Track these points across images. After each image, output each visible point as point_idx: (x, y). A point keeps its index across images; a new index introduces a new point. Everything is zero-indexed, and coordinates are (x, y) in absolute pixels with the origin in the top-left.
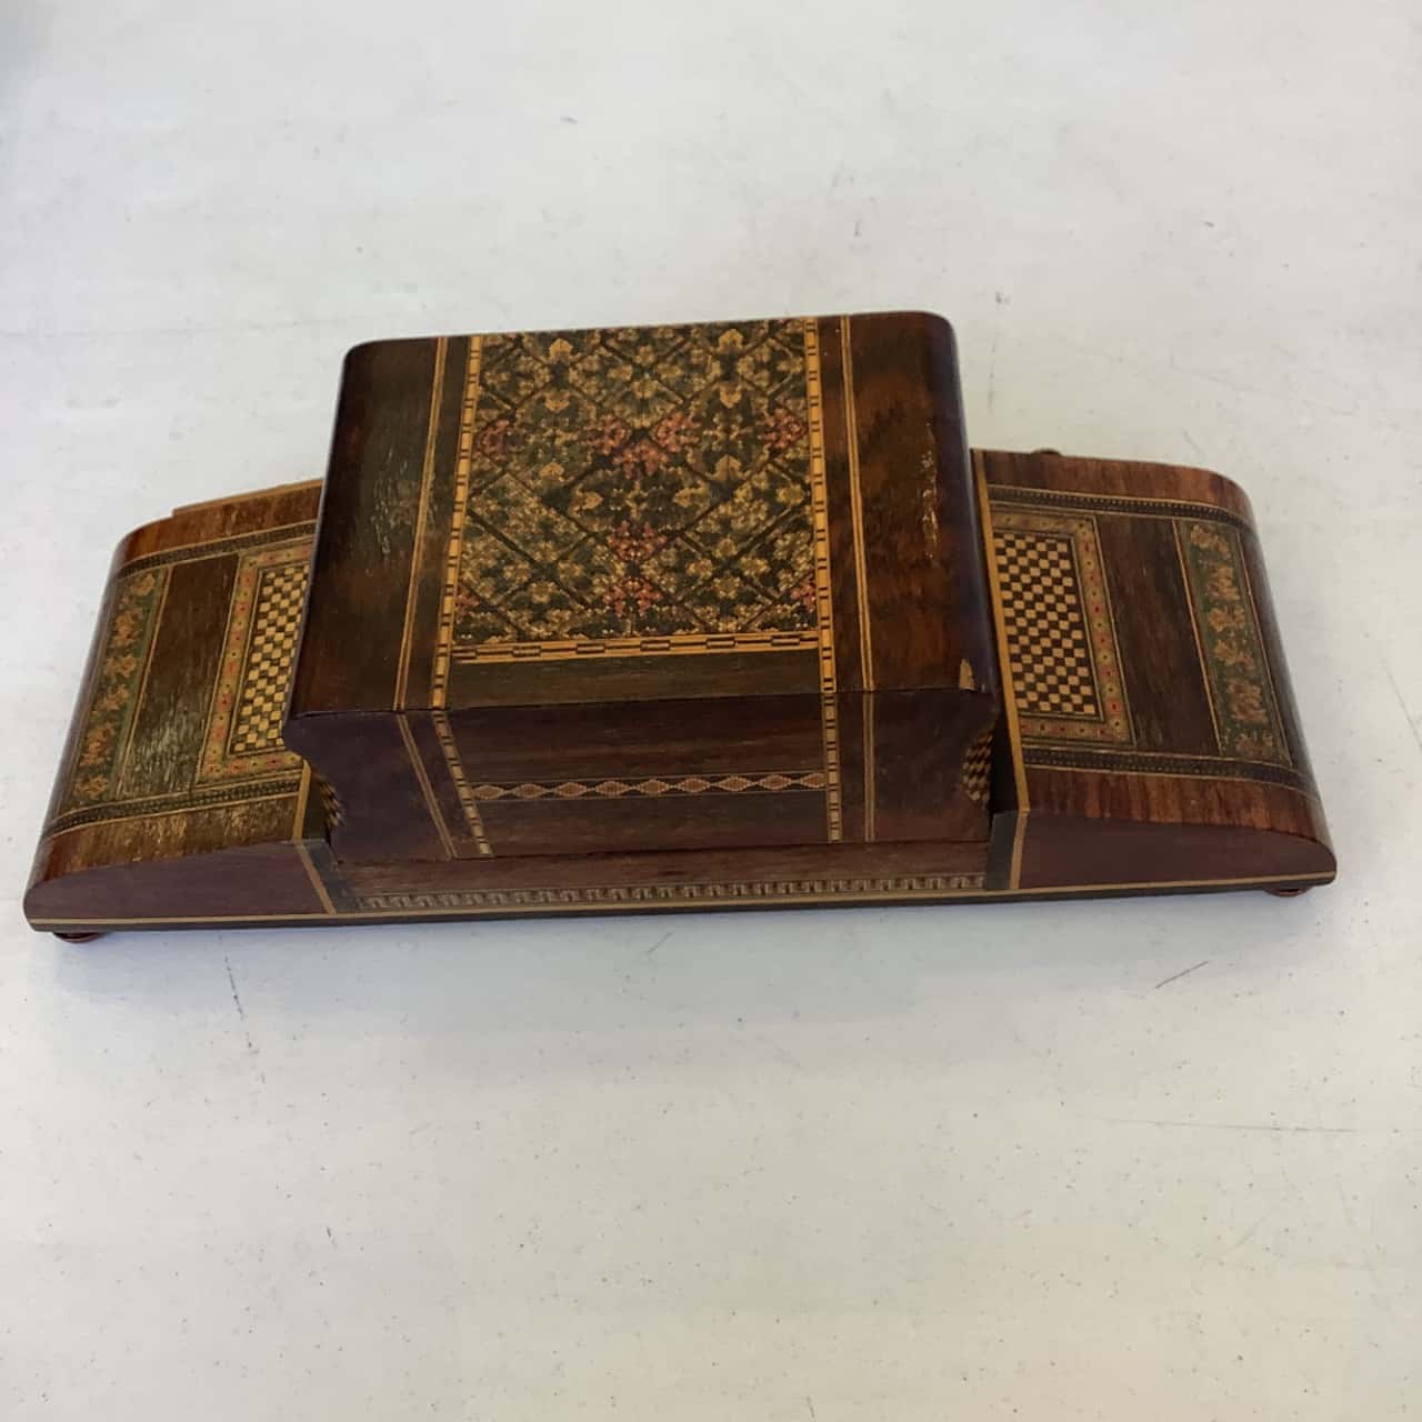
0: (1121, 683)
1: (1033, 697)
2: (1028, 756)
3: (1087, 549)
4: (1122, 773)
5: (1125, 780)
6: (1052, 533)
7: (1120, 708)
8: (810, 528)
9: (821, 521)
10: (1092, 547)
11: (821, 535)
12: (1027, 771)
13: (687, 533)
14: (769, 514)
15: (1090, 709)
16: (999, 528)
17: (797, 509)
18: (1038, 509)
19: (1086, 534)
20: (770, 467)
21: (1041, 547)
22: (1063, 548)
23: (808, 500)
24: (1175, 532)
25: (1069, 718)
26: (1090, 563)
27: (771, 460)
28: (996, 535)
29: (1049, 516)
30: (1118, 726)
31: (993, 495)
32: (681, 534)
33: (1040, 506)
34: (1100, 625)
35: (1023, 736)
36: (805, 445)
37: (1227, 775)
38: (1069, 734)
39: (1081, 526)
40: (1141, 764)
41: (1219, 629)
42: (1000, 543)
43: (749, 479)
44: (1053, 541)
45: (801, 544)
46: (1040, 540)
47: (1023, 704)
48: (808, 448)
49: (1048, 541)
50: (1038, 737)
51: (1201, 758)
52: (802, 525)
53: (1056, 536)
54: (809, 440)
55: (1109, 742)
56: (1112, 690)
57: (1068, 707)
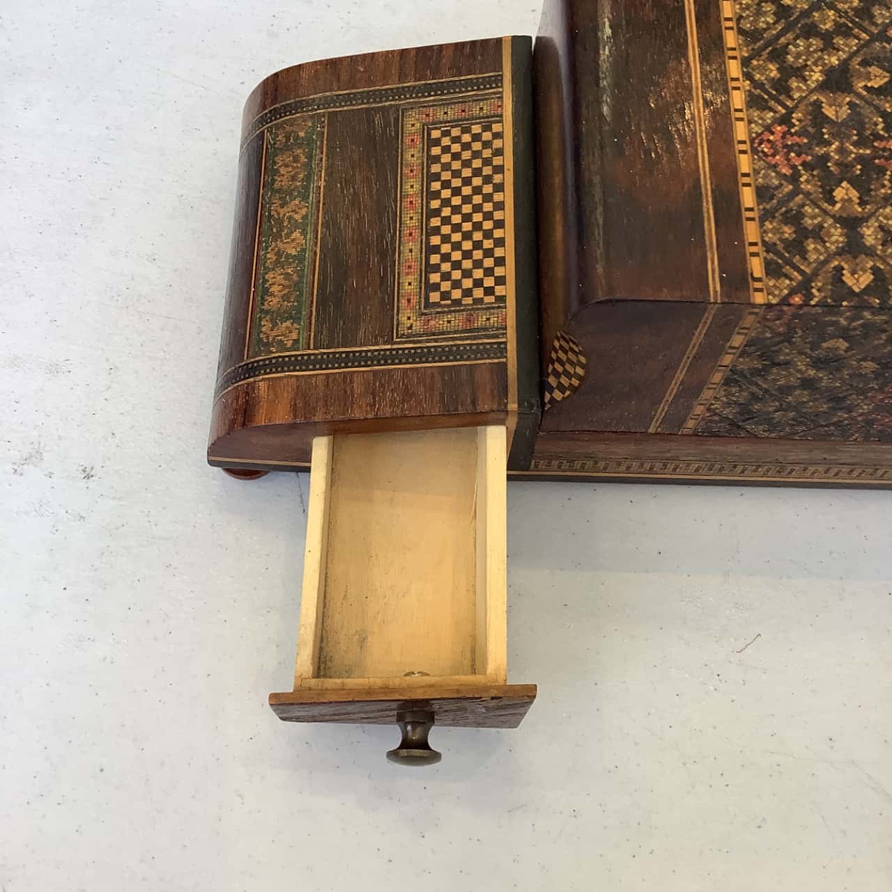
0: (402, 164)
1: (487, 136)
2: (499, 80)
3: (409, 301)
4: (419, 83)
5: (415, 77)
6: (444, 312)
7: (407, 141)
8: (741, 32)
9: (731, 39)
10: (404, 302)
11: (729, 24)
12: (501, 69)
13: (868, 38)
14: (784, 50)
15: (436, 134)
16: (499, 307)
17: (756, 54)
18: (453, 339)
19: (407, 318)
20: (789, 103)
21: (457, 294)
22: (435, 297)
23: (746, 62)
24: (312, 334)
25: (455, 123)
26: (409, 284)
27: (790, 111)
28: (502, 299)
29: (443, 333)
30: (412, 124)
31: (501, 349)
32: (873, 39)
33: (451, 343)
34: (411, 219)
35: (501, 98)
36: (753, 125)
37: (326, 97)
38: (458, 108)
39: (410, 328)
40: (399, 93)
41: (296, 234)
42: (499, 290)
43: (812, 92)
44: (442, 302)
45: (748, 16)
46: (457, 302)
47: (496, 128)
48: (750, 122)
49: (449, 302)
50: (486, 99)
51: (345, 108)
52: (750, 36)
53: (439, 310)
54: (750, 132)
55: (424, 107)
56: (412, 156)
57: (455, 132)
